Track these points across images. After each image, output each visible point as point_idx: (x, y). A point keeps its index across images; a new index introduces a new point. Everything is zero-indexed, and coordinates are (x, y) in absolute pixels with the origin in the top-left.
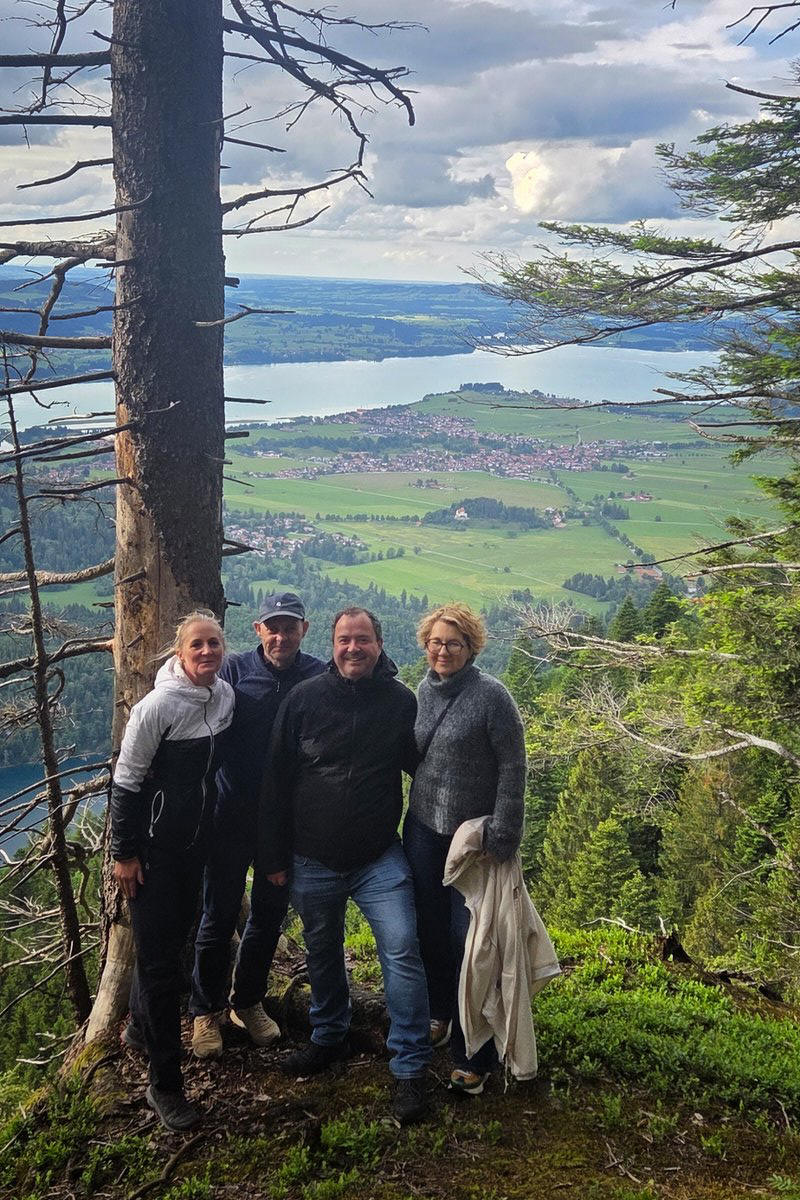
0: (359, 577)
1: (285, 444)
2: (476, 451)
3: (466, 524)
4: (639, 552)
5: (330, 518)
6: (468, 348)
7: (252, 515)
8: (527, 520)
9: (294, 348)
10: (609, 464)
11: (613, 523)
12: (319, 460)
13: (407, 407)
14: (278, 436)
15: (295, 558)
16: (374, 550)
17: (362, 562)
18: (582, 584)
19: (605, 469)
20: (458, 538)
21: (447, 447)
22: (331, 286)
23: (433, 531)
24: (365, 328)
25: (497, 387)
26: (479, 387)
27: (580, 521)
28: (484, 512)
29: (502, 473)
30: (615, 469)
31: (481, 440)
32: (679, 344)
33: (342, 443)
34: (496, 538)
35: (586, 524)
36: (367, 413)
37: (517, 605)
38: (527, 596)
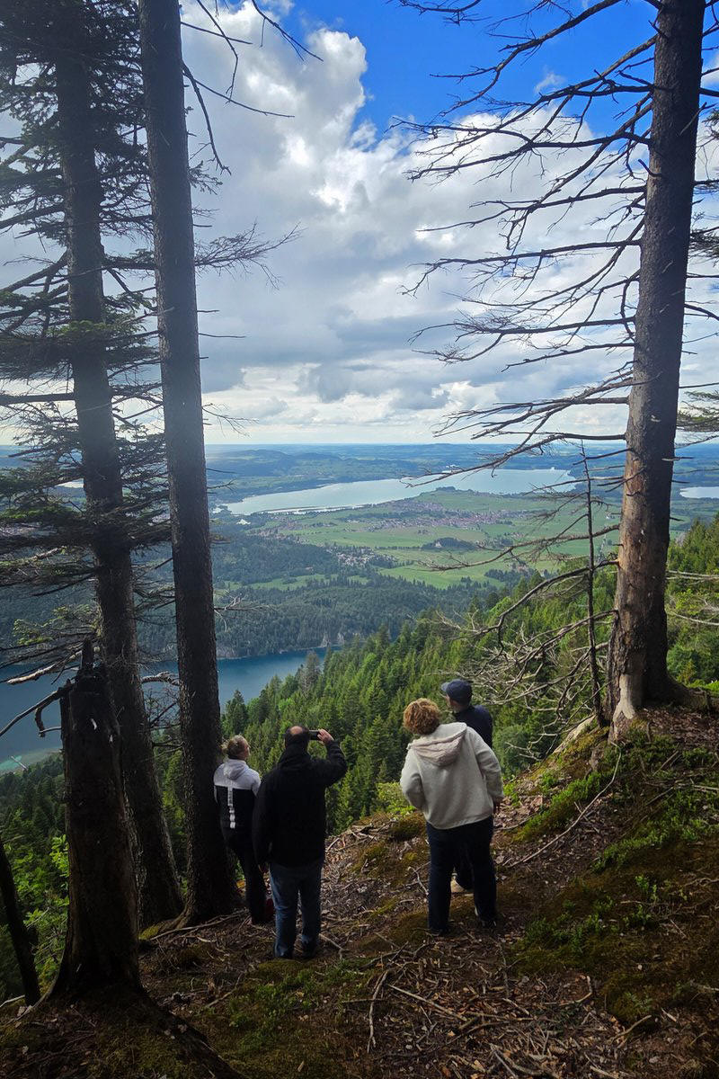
0: (395, 573)
1: (360, 516)
2: (444, 517)
3: (441, 549)
5: (381, 548)
7: (347, 548)
8: (468, 547)
9: (363, 475)
10: (504, 521)
12: (375, 523)
13: (413, 499)
14: (357, 513)
15: (367, 565)
16: (400, 562)
17: (395, 567)
18: (493, 574)
19: (502, 523)
20: (437, 555)
21: (431, 516)
22: (378, 447)
23: (426, 552)
24: (393, 465)
25: (453, 488)
29: (456, 526)
30: (506, 523)
31: (446, 512)
32: (533, 466)
33: (385, 515)
34: (453, 554)
36: (395, 502)
37: (464, 584)
38: (468, 580)
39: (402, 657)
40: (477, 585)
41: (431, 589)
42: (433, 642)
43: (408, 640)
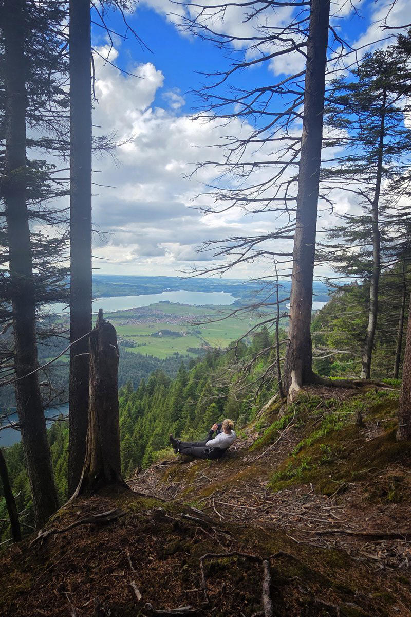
0: (135, 351)
1: (115, 317)
2: (164, 318)
3: (162, 336)
4: (205, 342)
5: (126, 336)
6: (161, 292)
8: (177, 335)
9: (116, 293)
11: (198, 335)
12: (124, 321)
13: (146, 307)
14: (112, 315)
16: (138, 344)
17: (135, 347)
18: (191, 350)
20: (160, 340)
21: (156, 317)
22: (126, 277)
23: (154, 338)
24: (135, 288)
25: (168, 302)
26: (164, 302)
27: (190, 335)
28: (166, 333)
29: (170, 323)
31: (165, 315)
32: (212, 291)
33: (129, 317)
34: (170, 340)
35: (192, 335)
36: (135, 309)
37: (175, 356)
38: (177, 354)
39: (141, 398)
40: (182, 356)
41: (156, 359)
42: (159, 389)
43: (144, 388)
